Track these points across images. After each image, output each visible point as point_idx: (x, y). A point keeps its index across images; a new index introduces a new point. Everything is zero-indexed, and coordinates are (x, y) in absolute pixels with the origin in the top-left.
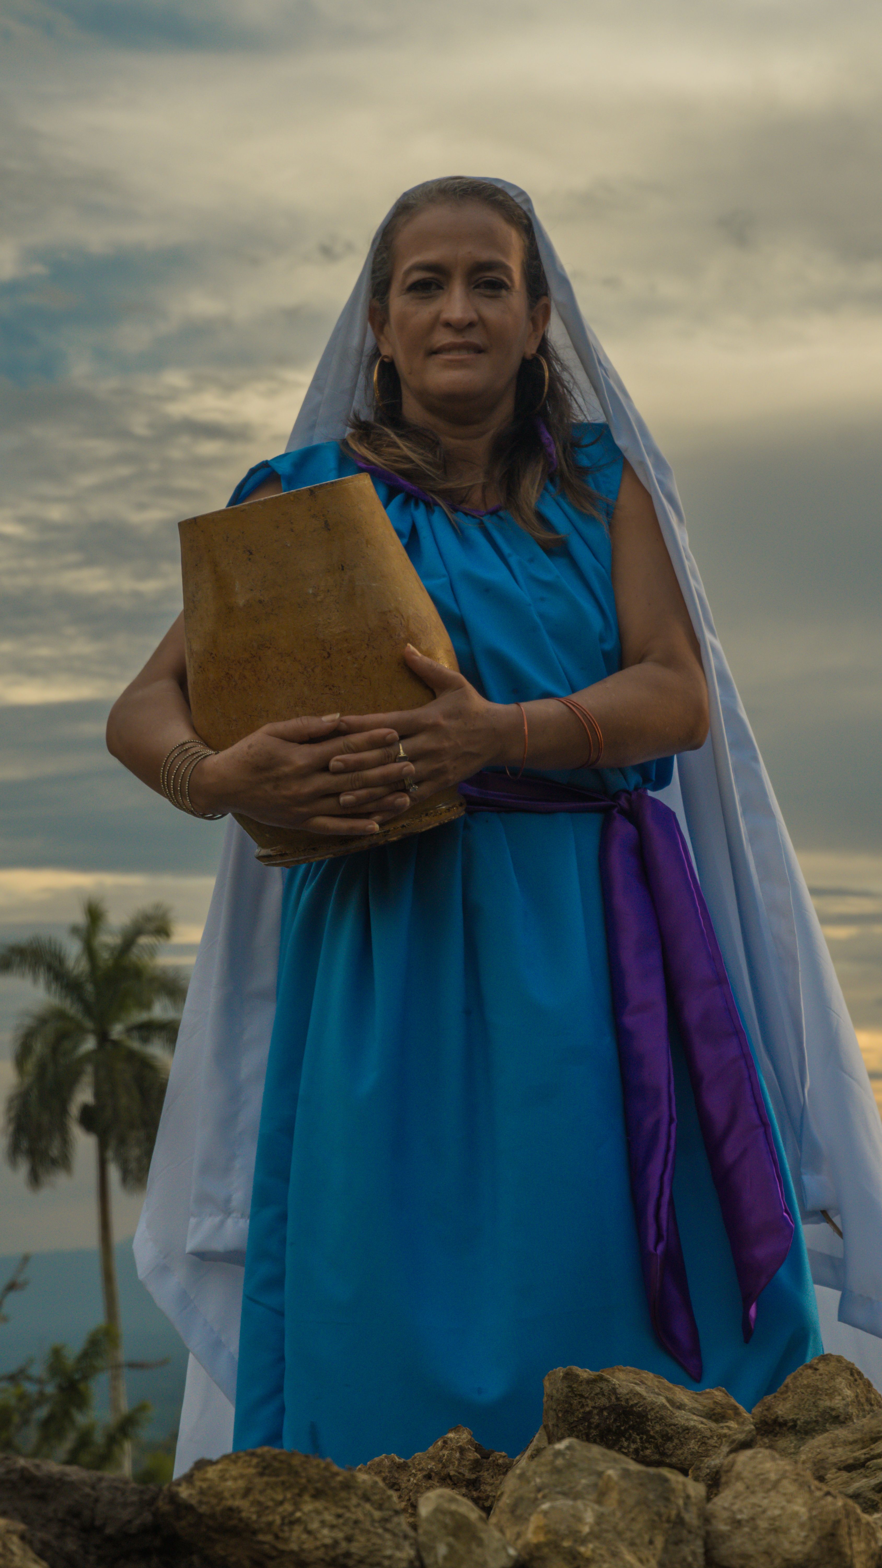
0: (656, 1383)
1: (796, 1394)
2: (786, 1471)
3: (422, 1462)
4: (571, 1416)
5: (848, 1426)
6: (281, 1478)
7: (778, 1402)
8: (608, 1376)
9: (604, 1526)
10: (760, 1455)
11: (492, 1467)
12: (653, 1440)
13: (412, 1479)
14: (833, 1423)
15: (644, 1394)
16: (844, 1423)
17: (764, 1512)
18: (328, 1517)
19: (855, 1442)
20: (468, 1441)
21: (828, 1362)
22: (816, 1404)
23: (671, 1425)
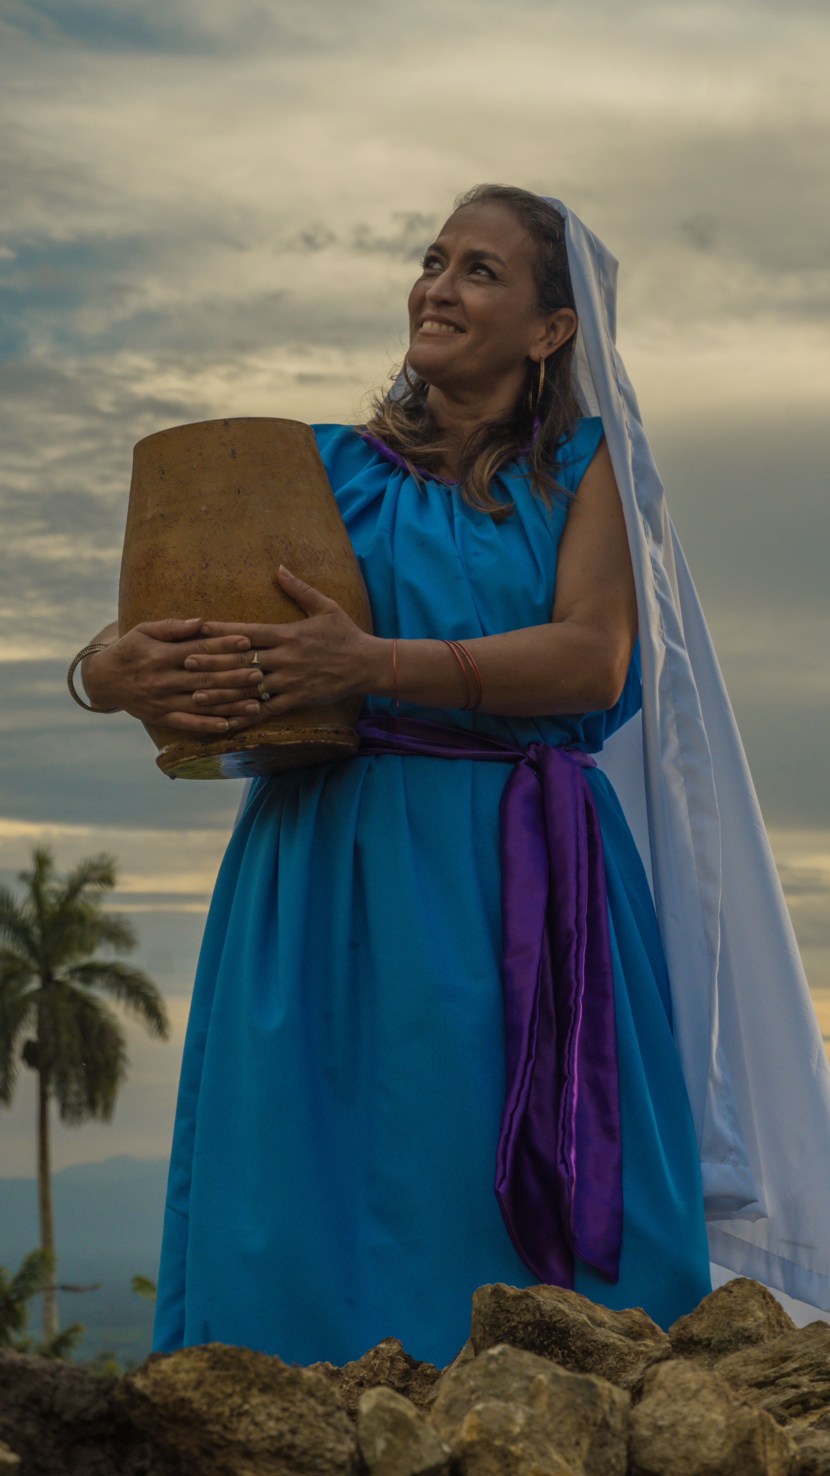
0: (579, 1302)
1: (711, 1315)
2: (705, 1382)
3: (355, 1370)
4: (497, 1330)
5: (760, 1346)
6: (232, 1372)
7: (694, 1322)
8: (534, 1294)
9: (534, 1427)
10: (681, 1366)
11: (420, 1377)
12: (574, 1355)
13: (344, 1386)
14: (746, 1342)
15: (567, 1311)
16: (755, 1343)
17: (684, 1419)
18: (275, 1410)
19: (765, 1361)
20: (398, 1352)
21: (742, 1285)
22: (730, 1325)
23: (591, 1341)
